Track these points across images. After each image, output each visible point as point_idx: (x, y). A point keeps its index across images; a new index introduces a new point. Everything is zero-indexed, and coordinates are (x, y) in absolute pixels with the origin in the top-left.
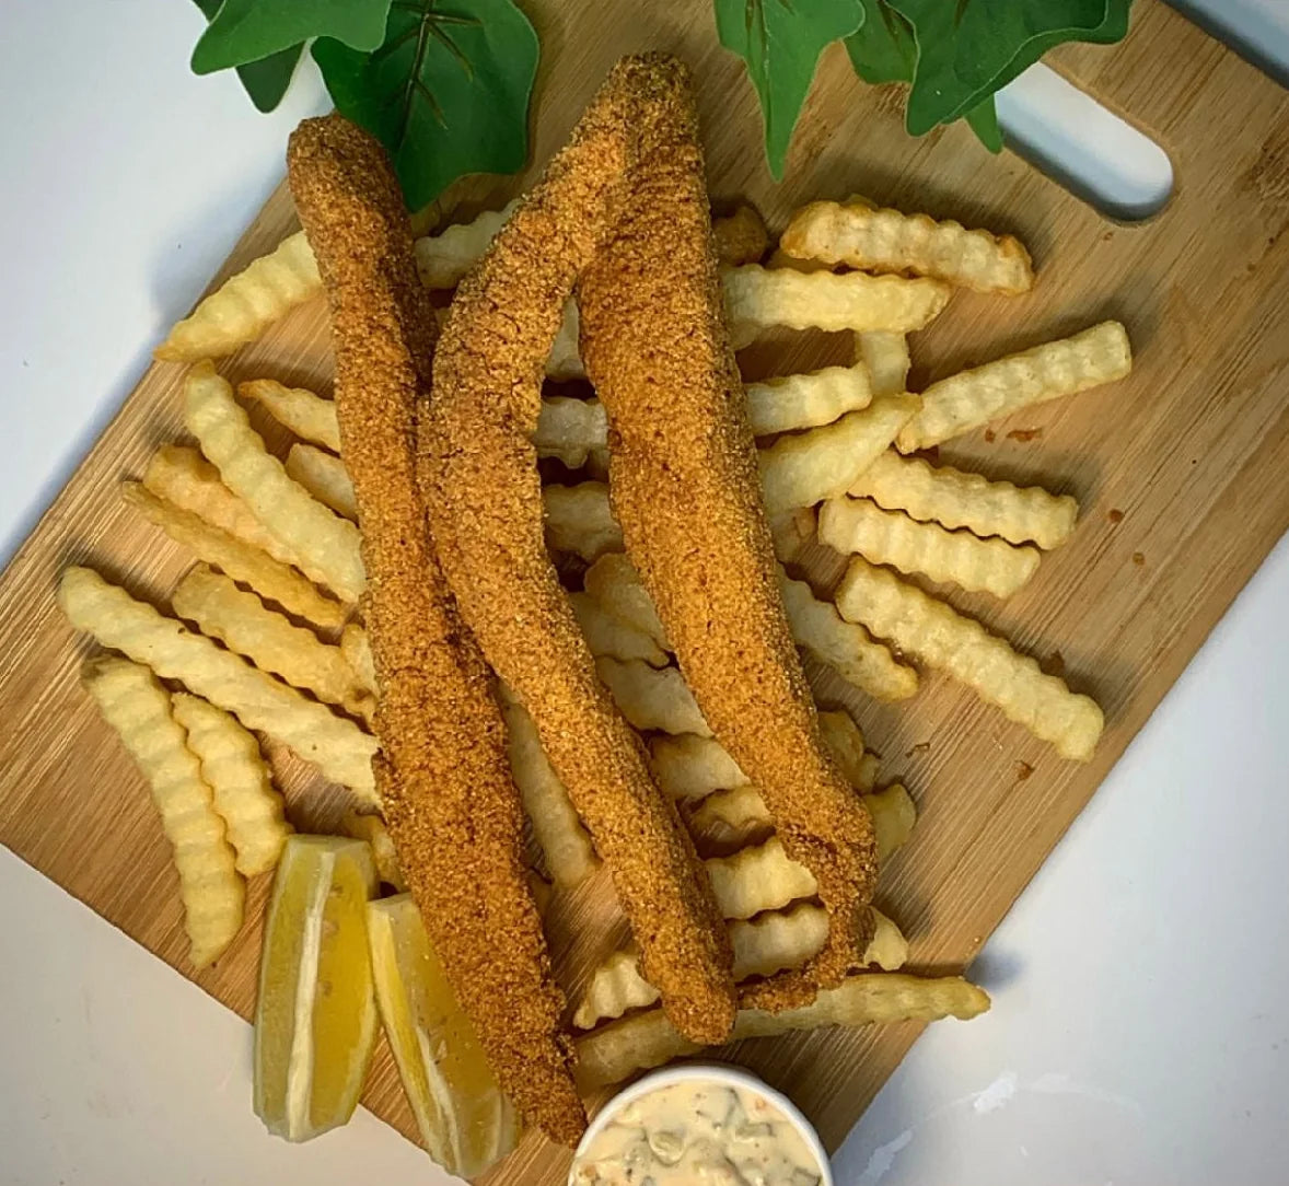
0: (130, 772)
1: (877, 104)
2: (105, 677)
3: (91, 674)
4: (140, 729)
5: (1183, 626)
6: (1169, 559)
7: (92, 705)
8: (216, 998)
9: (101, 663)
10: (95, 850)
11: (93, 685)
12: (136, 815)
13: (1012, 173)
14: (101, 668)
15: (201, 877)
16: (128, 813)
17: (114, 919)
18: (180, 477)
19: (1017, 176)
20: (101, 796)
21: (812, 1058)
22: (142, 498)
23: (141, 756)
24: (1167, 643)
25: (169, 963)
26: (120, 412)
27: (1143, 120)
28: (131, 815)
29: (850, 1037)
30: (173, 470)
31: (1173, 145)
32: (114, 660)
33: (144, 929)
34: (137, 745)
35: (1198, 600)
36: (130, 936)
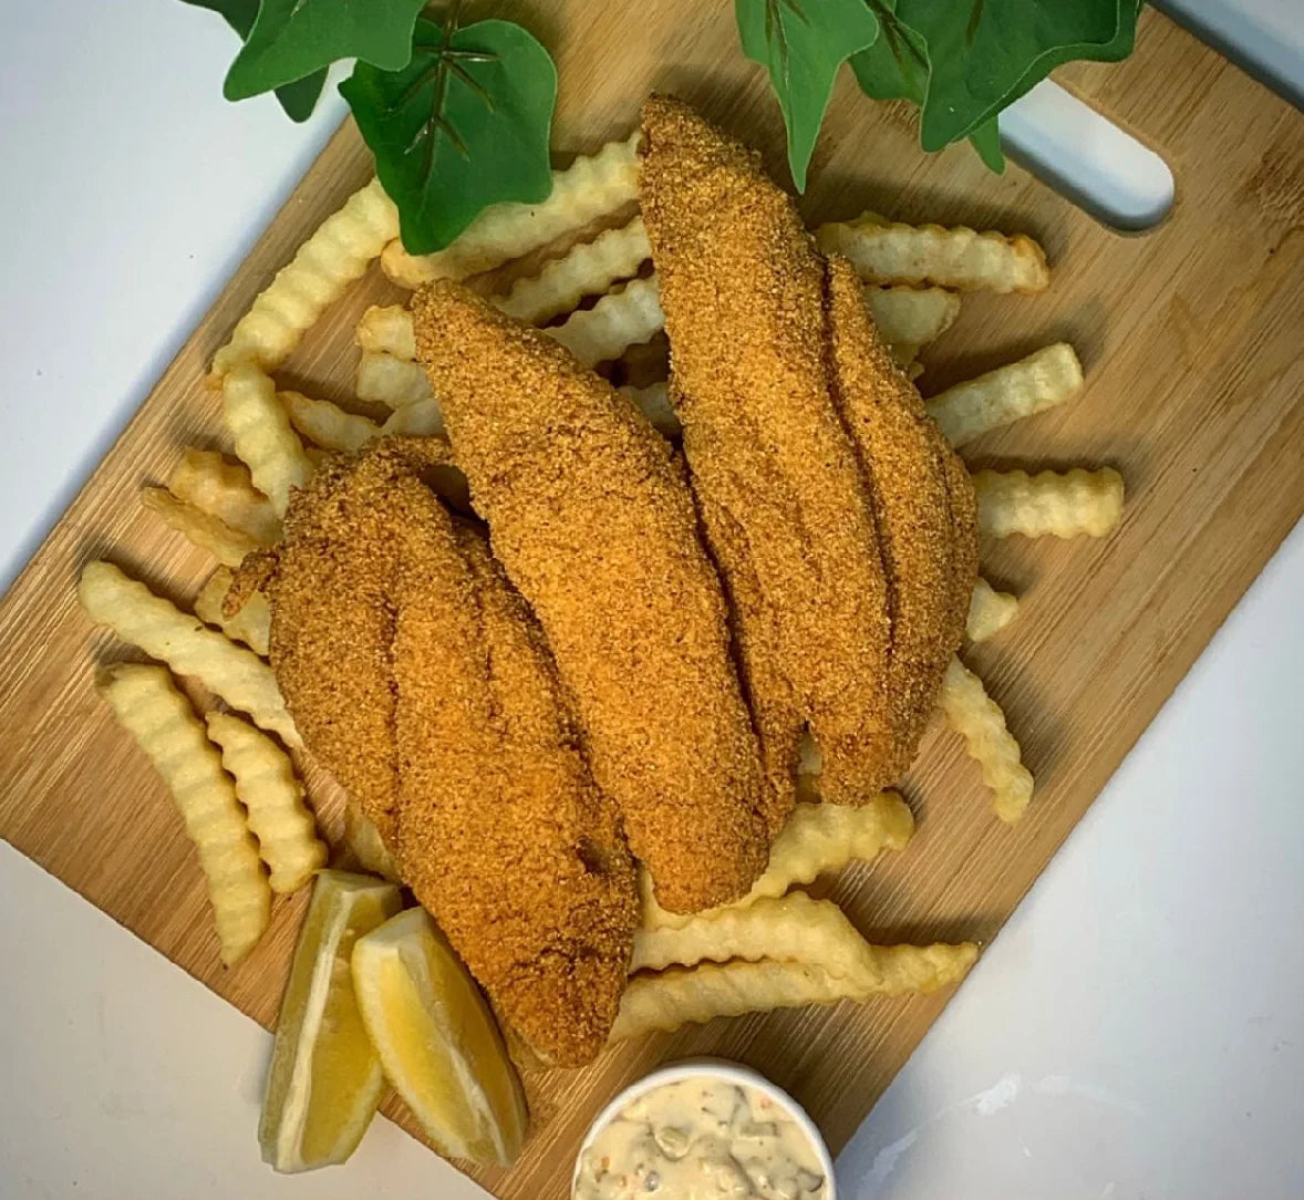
0: (144, 775)
1: (882, 115)
2: (120, 683)
3: (106, 681)
4: (156, 734)
5: (1185, 633)
6: (1170, 565)
7: (107, 708)
8: (228, 1000)
9: (114, 670)
10: (108, 855)
11: (108, 692)
12: (148, 821)
13: (1015, 184)
14: (116, 674)
15: (226, 875)
16: (140, 817)
17: (126, 923)
18: (206, 483)
19: (1021, 187)
20: (115, 800)
21: (817, 1060)
22: (162, 504)
23: (159, 760)
24: (1167, 648)
25: (181, 966)
26: (131, 422)
27: (1144, 132)
28: (143, 820)
29: (856, 1038)
30: (200, 475)
31: (1174, 155)
32: (128, 666)
33: (156, 930)
34: (155, 749)
35: (1200, 606)
36: (142, 938)
